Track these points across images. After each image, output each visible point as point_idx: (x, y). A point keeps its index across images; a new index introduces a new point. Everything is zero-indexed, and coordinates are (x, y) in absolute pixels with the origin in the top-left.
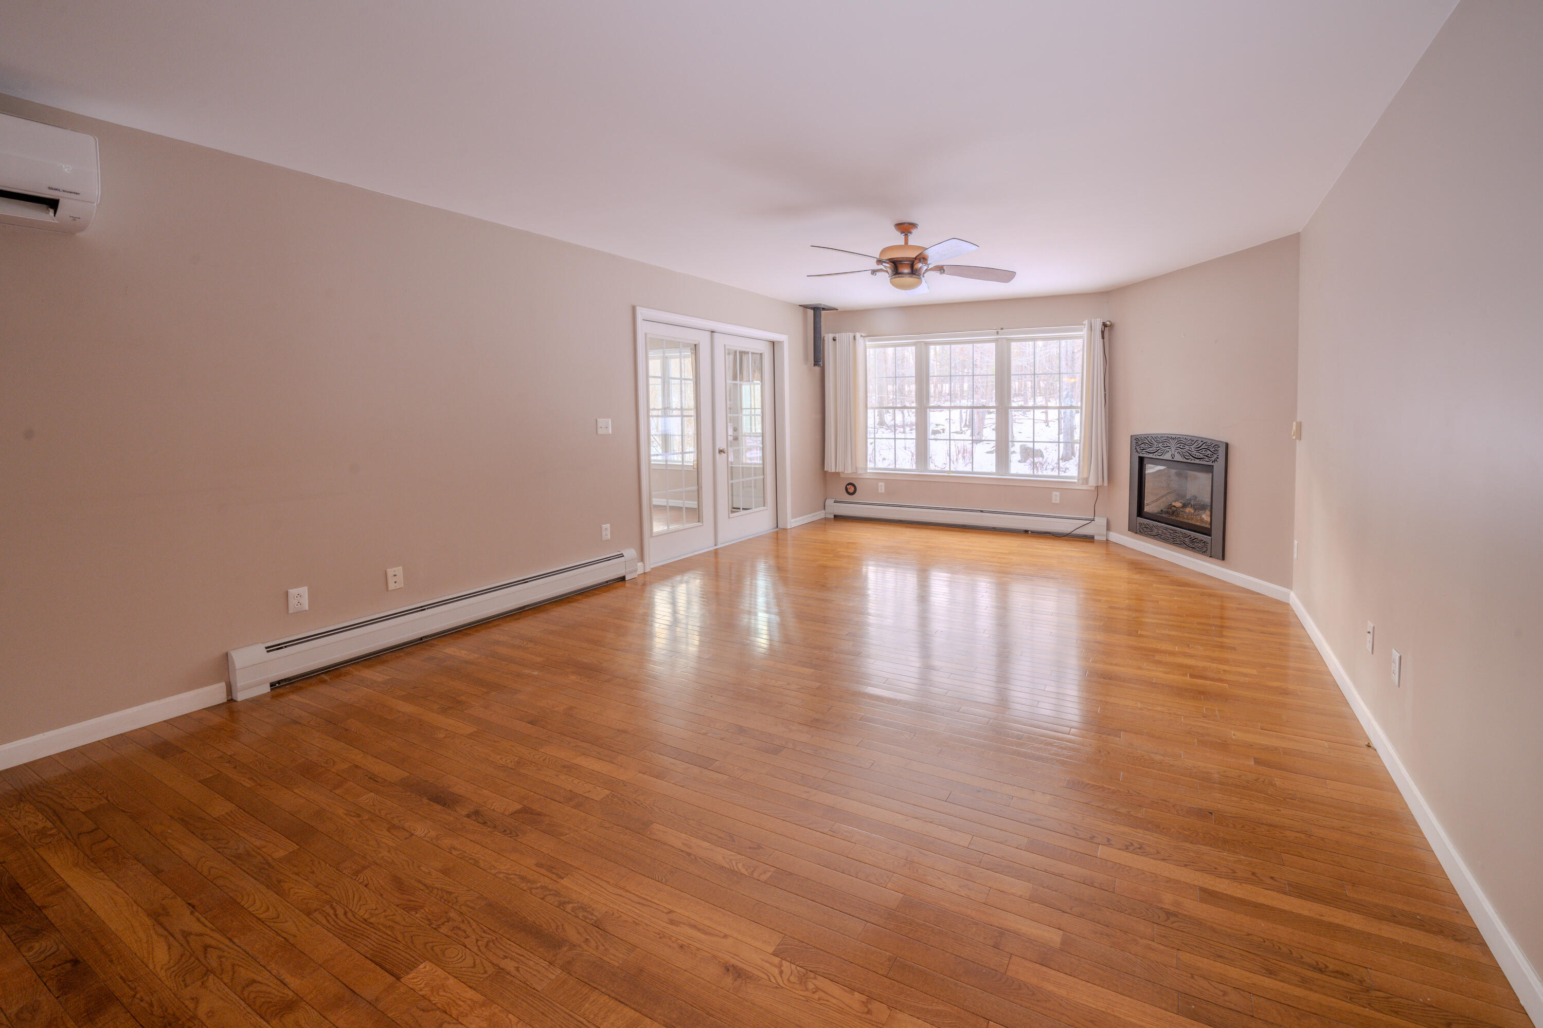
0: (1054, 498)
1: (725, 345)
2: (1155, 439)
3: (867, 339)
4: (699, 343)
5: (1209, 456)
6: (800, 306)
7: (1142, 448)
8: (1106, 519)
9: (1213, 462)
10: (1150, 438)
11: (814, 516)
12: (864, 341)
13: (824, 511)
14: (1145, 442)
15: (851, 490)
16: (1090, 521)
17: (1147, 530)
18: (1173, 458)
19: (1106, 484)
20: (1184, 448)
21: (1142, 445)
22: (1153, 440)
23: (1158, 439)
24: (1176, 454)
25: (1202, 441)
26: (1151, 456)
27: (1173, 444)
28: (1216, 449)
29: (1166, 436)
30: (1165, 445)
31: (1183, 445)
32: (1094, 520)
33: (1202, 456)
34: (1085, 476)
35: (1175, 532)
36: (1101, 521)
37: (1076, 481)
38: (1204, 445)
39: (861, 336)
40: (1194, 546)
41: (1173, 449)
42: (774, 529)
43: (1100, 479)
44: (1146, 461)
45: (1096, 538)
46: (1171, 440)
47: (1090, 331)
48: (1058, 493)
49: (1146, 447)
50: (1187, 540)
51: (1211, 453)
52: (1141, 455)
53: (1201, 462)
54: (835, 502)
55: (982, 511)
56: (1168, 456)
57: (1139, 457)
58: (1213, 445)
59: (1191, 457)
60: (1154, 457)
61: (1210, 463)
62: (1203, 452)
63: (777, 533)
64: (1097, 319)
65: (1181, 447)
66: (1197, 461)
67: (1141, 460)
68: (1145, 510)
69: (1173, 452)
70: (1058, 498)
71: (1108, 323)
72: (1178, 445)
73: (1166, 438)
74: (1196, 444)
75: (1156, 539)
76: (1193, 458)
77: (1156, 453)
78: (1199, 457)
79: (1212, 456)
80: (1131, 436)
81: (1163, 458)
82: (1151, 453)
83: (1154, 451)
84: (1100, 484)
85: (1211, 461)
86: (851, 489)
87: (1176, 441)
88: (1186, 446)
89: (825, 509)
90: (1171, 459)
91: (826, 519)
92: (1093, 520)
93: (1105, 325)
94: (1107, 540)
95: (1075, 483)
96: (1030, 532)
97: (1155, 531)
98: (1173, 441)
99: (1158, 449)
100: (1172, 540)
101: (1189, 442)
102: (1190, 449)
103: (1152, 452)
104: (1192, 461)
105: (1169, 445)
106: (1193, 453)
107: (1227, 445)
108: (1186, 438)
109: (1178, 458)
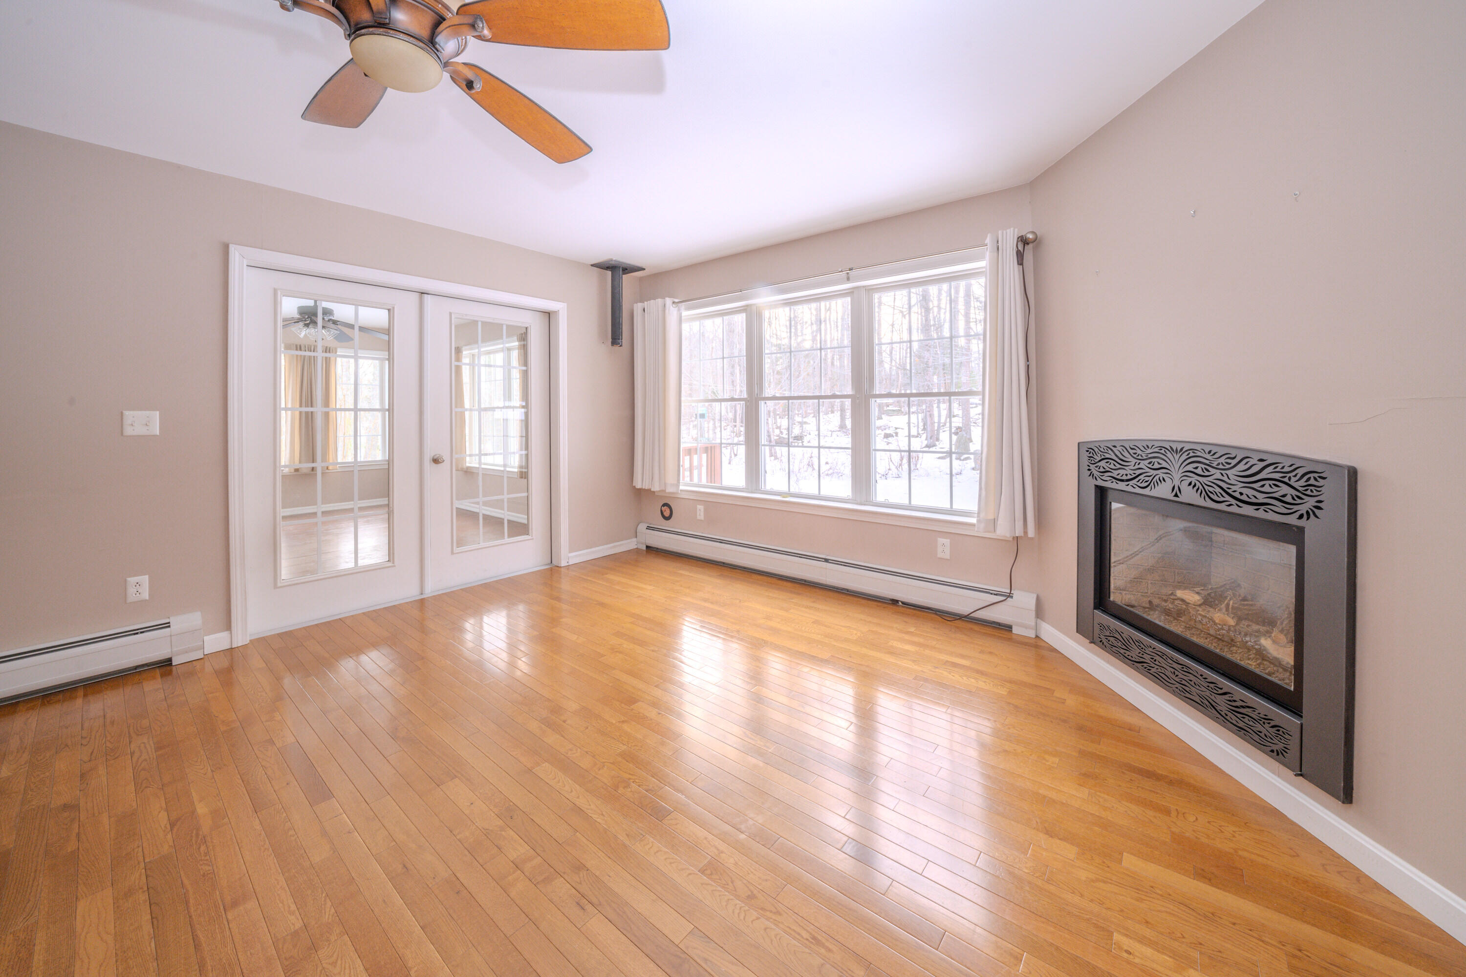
0: (940, 549)
1: (450, 314)
2: (1132, 452)
3: (683, 305)
4: (393, 308)
5: (1288, 499)
6: (592, 265)
7: (1102, 470)
8: (1035, 596)
9: (1301, 517)
10: (1120, 448)
11: (615, 547)
12: (679, 310)
13: (635, 539)
14: (1107, 456)
15: (667, 514)
16: (1003, 598)
17: (1115, 643)
18: (1176, 495)
19: (1031, 533)
20: (1207, 473)
21: (1103, 463)
22: (1126, 454)
23: (1139, 452)
24: (1184, 486)
25: (1261, 460)
26: (1122, 486)
27: (1176, 464)
28: (1312, 482)
29: (1157, 444)
30: (1156, 466)
31: (1203, 466)
32: (1012, 597)
33: (1261, 498)
34: (991, 517)
35: (1186, 669)
36: (1024, 600)
37: (973, 520)
38: (1270, 469)
39: (674, 303)
40: (1241, 724)
41: (1177, 476)
42: (546, 565)
43: (1019, 524)
44: (1111, 495)
45: (1015, 630)
46: (1169, 455)
47: (996, 254)
48: (947, 541)
49: (1112, 466)
50: (1220, 700)
51: (1294, 493)
52: (1100, 483)
53: (1261, 514)
54: (649, 528)
55: (826, 560)
56: (1163, 491)
57: (1097, 486)
58: (1300, 472)
59: (1227, 498)
60: (1130, 489)
61: (1292, 520)
62: (1267, 489)
63: (551, 569)
64: (1008, 230)
65: (1199, 471)
66: (1248, 510)
67: (1102, 493)
68: (1112, 599)
69: (1177, 483)
70: (947, 550)
71: (1030, 236)
72: (1190, 467)
73: (1156, 450)
74: (1242, 467)
75: (1137, 669)
76: (1233, 502)
77: (1135, 481)
78: (1254, 500)
79: (1299, 501)
80: (1079, 443)
81: (1152, 494)
82: (1122, 481)
83: (1129, 477)
84: (1019, 532)
85: (1297, 515)
86: (667, 511)
87: (1184, 457)
88: (1213, 471)
89: (636, 537)
90: (1171, 496)
91: (637, 551)
92: (1010, 596)
93: (1024, 241)
94: (1037, 637)
95: (973, 525)
96: (900, 604)
97: (1135, 653)
98: (1177, 457)
99: (1138, 472)
100: (1178, 685)
101: (1222, 460)
102: (1225, 478)
103: (1124, 478)
104: (1234, 509)
105: (1164, 465)
106: (1234, 488)
107: (1353, 474)
108: (1212, 450)
109: (1189, 495)
